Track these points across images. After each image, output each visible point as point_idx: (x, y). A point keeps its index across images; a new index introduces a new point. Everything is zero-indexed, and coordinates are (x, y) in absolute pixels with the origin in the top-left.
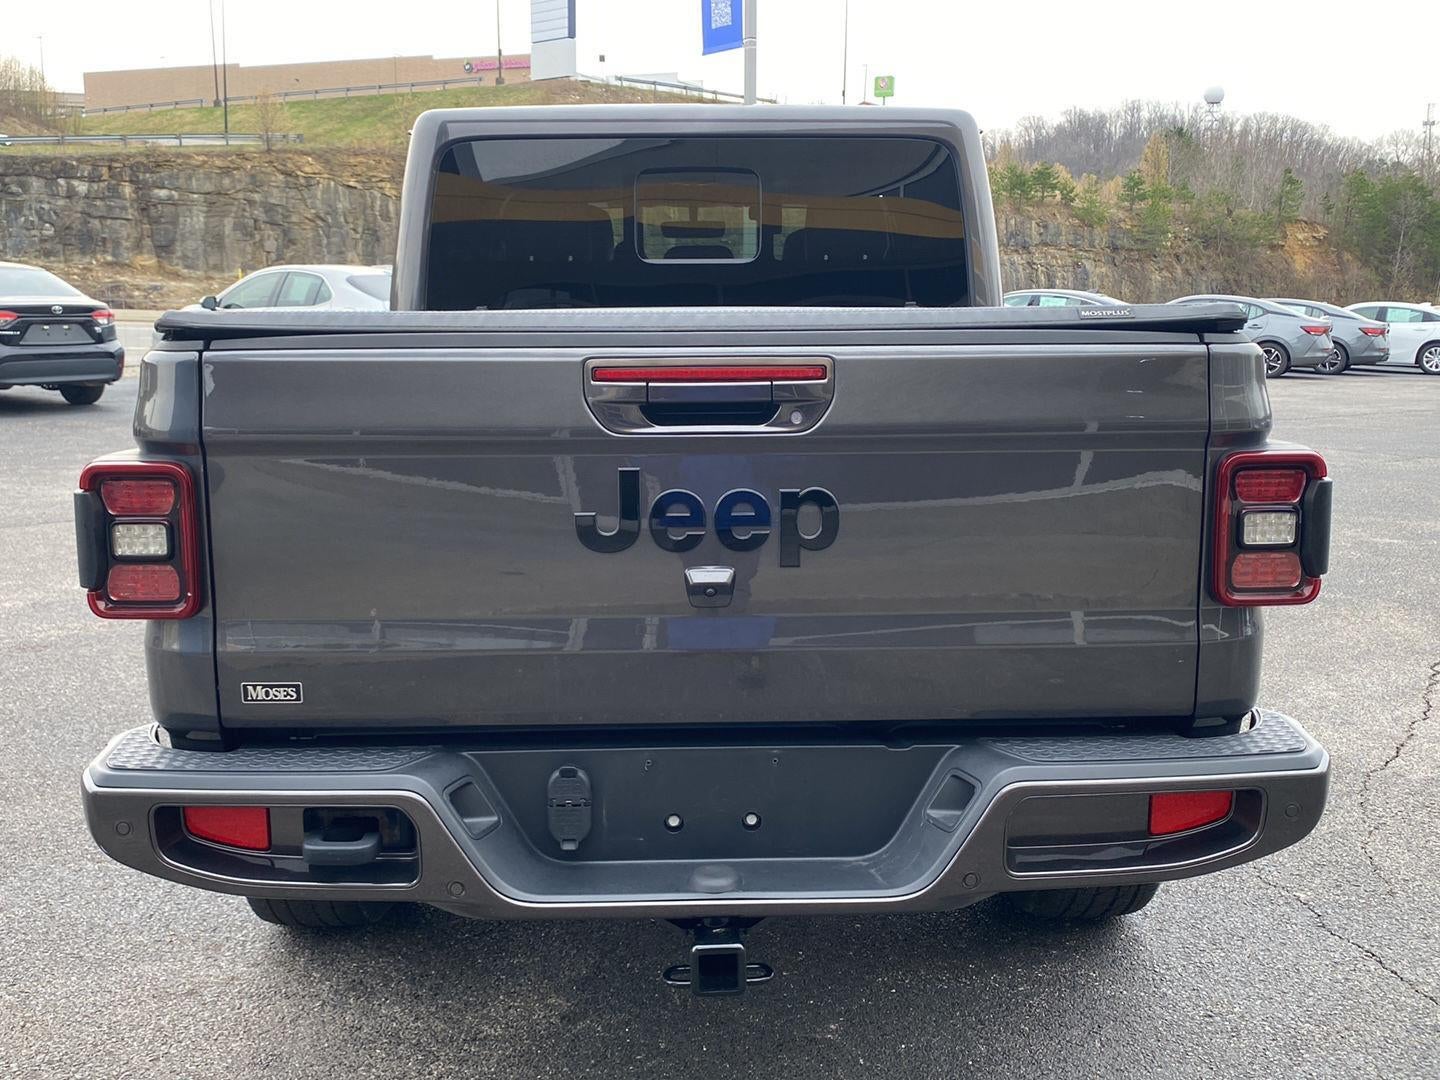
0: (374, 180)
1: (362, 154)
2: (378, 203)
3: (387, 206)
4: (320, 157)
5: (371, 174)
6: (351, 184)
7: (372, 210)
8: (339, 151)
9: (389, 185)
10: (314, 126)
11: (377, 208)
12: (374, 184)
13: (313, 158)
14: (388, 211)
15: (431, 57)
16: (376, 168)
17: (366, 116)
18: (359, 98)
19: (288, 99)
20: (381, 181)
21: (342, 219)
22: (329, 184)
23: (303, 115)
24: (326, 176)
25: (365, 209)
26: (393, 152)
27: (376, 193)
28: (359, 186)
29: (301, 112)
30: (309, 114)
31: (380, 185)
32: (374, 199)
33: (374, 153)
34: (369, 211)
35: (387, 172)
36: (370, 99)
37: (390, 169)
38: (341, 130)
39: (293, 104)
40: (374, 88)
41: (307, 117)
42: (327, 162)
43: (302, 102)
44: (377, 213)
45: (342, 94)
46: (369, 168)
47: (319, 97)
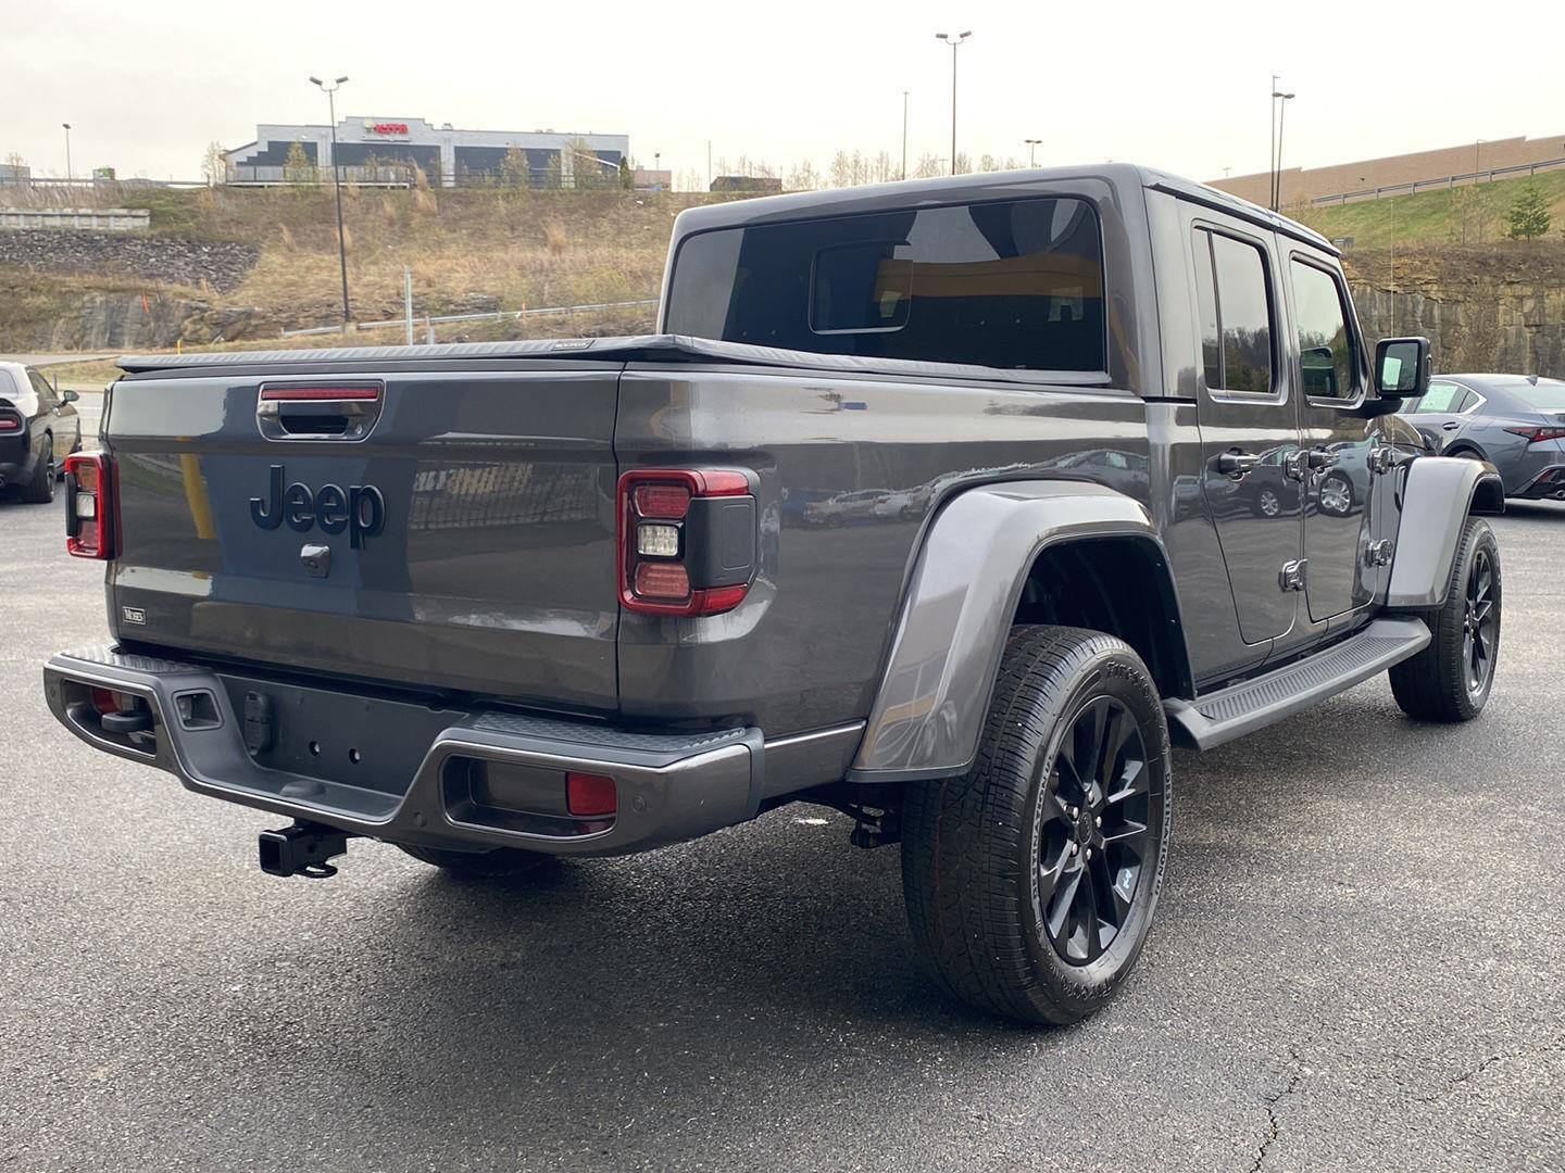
0: (1418, 282)
1: (1407, 255)
2: (1421, 308)
3: (1431, 312)
4: (1357, 260)
5: (1415, 276)
6: (1391, 288)
7: (1413, 316)
8: (1381, 253)
9: (1435, 287)
10: (1373, 228)
11: (1420, 313)
12: (1417, 288)
13: (1349, 263)
14: (1432, 316)
15: (1524, 138)
16: (1422, 269)
17: (1433, 213)
18: (1427, 194)
19: (1347, 200)
20: (1426, 283)
21: (1376, 328)
22: (1365, 290)
23: (1362, 216)
24: (1362, 281)
25: (1405, 315)
26: (1445, 251)
27: (1419, 297)
28: (1400, 291)
29: (1359, 214)
30: (1368, 215)
31: (1424, 288)
32: (1415, 304)
33: (1422, 253)
34: (1409, 318)
35: (1435, 273)
36: (1440, 193)
37: (1438, 270)
38: (1402, 229)
39: (1354, 205)
40: (1446, 180)
41: (1367, 219)
42: (1365, 265)
43: (1363, 203)
44: (1419, 320)
45: (1410, 191)
46: (1414, 270)
47: (1382, 195)
